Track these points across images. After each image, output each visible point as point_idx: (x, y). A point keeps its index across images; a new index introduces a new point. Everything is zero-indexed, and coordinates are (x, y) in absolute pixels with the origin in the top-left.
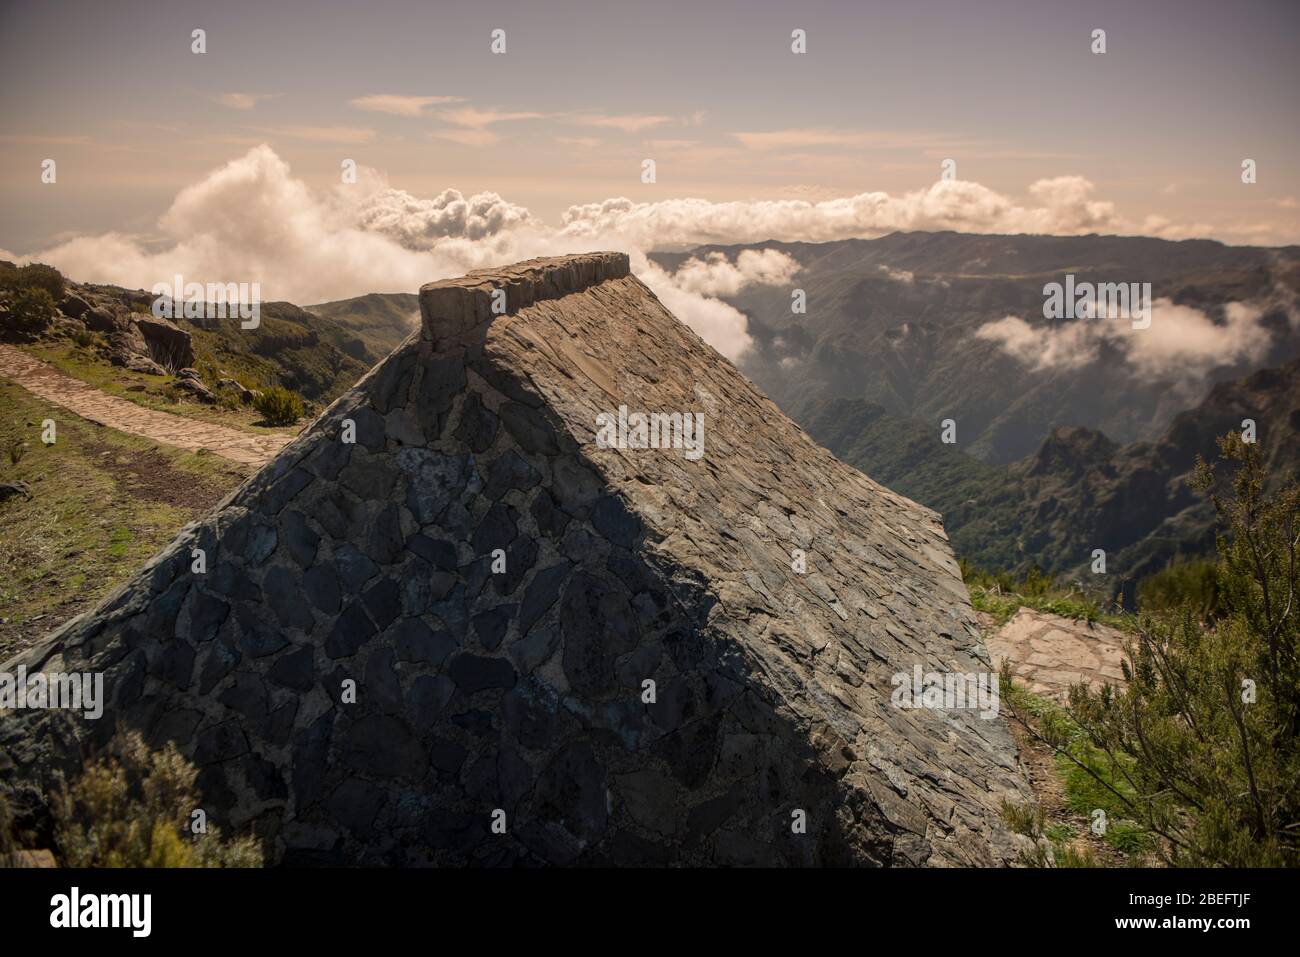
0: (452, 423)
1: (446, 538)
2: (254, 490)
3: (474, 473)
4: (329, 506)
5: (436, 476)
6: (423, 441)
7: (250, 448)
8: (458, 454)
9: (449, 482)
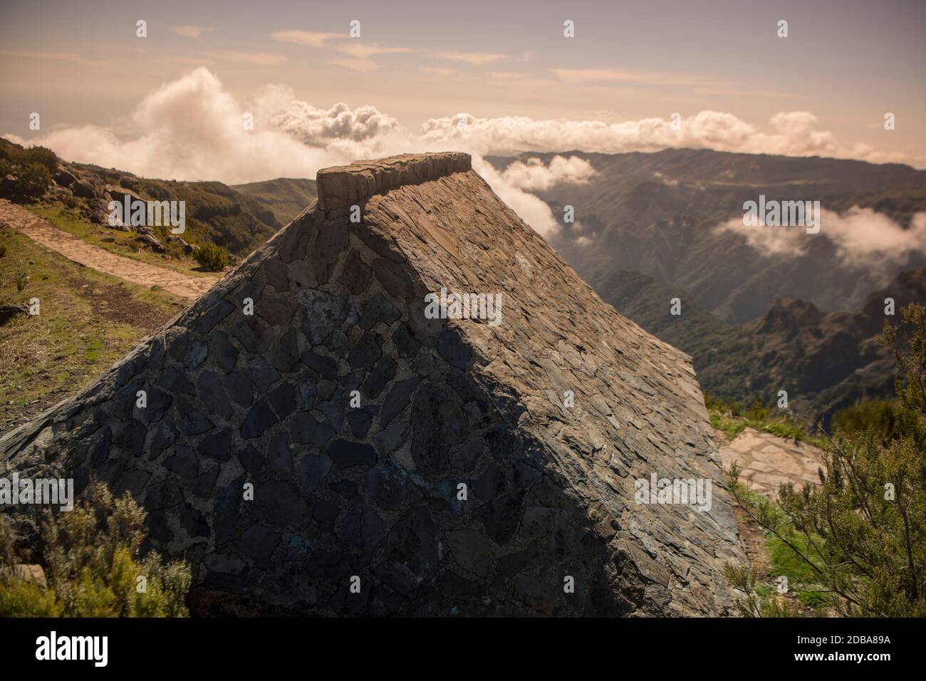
0: (337, 272)
1: (330, 356)
2: (192, 315)
3: (353, 309)
4: (246, 329)
5: (324, 310)
6: (316, 284)
7: (189, 287)
8: (341, 295)
9: (333, 315)
